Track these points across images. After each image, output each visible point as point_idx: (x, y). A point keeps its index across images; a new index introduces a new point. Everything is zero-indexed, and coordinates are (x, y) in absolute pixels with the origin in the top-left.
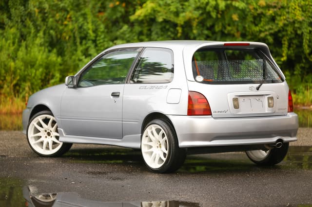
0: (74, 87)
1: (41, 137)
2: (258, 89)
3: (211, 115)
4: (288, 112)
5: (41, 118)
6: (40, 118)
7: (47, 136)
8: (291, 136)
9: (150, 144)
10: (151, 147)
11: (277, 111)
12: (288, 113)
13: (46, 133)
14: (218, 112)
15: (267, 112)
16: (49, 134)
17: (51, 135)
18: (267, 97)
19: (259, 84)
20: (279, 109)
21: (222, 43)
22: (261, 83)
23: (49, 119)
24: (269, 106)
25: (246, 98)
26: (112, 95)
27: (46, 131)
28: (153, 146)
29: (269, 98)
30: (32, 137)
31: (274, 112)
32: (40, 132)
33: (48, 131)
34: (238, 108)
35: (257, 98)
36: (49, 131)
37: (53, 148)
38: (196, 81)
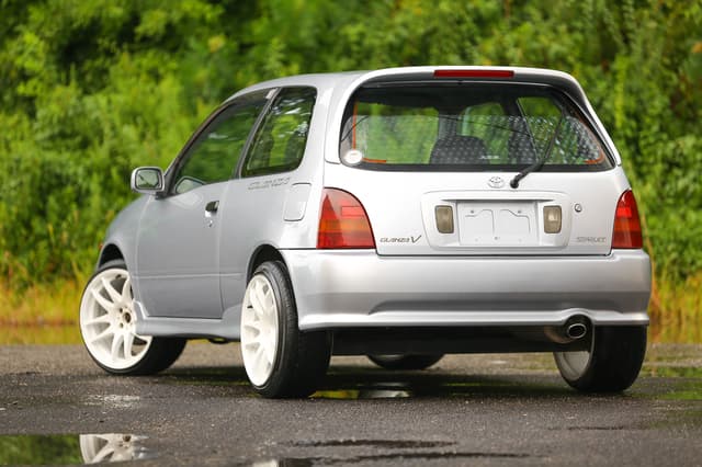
0: (161, 196)
1: (108, 325)
2: (514, 184)
3: (375, 247)
4: (612, 248)
5: (107, 277)
6: (105, 279)
7: (125, 324)
8: (621, 310)
9: (256, 325)
10: (257, 332)
11: (573, 243)
12: (613, 251)
13: (121, 315)
14: (394, 240)
15: (541, 244)
16: (128, 317)
17: (132, 320)
18: (541, 206)
19: (517, 174)
20: (580, 239)
21: (430, 69)
22: (523, 169)
23: (124, 280)
24: (547, 230)
25: (478, 208)
26: (207, 209)
27: (121, 310)
28: (261, 329)
29: (547, 210)
30: (89, 326)
31: (564, 247)
32: (106, 312)
33: (125, 310)
34: (452, 232)
35: (515, 208)
36: (127, 311)
37: (134, 354)
38: (343, 162)
